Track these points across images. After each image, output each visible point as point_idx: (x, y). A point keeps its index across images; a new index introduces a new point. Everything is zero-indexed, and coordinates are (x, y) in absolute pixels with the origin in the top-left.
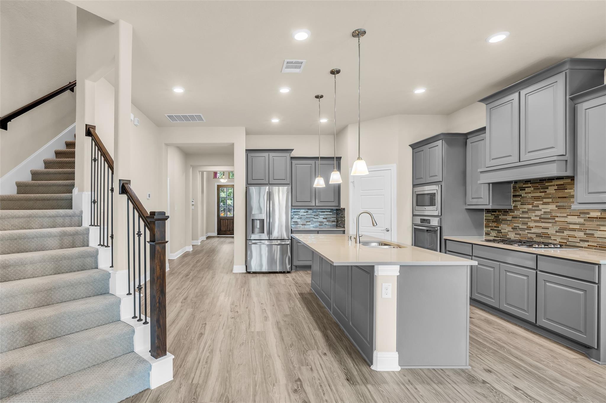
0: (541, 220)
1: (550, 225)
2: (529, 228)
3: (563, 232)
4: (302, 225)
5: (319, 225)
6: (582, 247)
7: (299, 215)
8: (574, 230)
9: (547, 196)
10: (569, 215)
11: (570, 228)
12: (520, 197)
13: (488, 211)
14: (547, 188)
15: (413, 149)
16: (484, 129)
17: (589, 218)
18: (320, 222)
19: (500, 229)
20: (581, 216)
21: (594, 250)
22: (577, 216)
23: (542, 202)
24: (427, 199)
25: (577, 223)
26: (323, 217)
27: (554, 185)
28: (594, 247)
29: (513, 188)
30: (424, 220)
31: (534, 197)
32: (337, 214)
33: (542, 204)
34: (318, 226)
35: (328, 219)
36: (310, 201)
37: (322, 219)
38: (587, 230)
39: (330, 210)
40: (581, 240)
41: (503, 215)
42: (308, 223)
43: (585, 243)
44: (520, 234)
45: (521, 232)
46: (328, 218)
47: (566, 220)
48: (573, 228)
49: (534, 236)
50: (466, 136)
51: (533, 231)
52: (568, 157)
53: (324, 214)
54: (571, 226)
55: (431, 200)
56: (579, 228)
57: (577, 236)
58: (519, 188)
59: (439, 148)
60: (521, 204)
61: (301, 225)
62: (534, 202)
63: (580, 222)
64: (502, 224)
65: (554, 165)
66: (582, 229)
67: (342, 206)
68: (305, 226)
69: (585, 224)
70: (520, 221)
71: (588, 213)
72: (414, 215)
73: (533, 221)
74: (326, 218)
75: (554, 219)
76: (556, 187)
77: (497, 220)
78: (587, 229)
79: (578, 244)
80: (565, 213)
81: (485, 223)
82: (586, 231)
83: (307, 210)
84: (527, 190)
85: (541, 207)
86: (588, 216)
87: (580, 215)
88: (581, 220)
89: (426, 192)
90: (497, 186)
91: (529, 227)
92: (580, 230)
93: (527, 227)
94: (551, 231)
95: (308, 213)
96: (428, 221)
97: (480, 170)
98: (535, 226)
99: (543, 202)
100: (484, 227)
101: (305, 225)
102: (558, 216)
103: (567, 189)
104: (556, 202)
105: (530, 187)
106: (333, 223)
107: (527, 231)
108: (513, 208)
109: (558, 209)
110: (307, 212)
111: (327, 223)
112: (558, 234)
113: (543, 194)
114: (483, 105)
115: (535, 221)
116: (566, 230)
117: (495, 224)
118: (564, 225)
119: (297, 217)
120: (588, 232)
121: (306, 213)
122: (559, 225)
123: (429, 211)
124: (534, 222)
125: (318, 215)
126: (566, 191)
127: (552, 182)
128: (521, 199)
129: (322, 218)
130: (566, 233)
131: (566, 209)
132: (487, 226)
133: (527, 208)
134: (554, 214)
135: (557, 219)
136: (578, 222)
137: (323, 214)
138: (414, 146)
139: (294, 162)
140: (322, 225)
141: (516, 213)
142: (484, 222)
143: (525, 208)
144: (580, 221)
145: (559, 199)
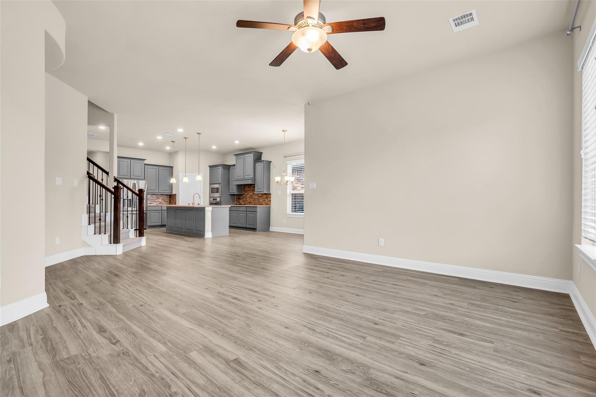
1: (251, 199)
8: (256, 200)
13: (237, 195)
15: (210, 168)
16: (235, 165)
18: (160, 202)
24: (215, 190)
26: (162, 199)
30: (214, 199)
32: (170, 197)
45: (245, 202)
50: (229, 166)
52: (254, 179)
54: (256, 199)
55: (217, 190)
59: (220, 170)
65: (250, 181)
67: (174, 193)
72: (210, 197)
77: (239, 199)
84: (247, 188)
85: (250, 193)
88: (257, 197)
89: (215, 187)
90: (239, 186)
96: (216, 199)
97: (233, 180)
106: (168, 202)
113: (250, 189)
114: (234, 156)
115: (249, 198)
117: (238, 200)
123: (217, 195)
130: (255, 201)
132: (236, 201)
134: (252, 196)
138: (210, 167)
139: (146, 166)
141: (244, 196)
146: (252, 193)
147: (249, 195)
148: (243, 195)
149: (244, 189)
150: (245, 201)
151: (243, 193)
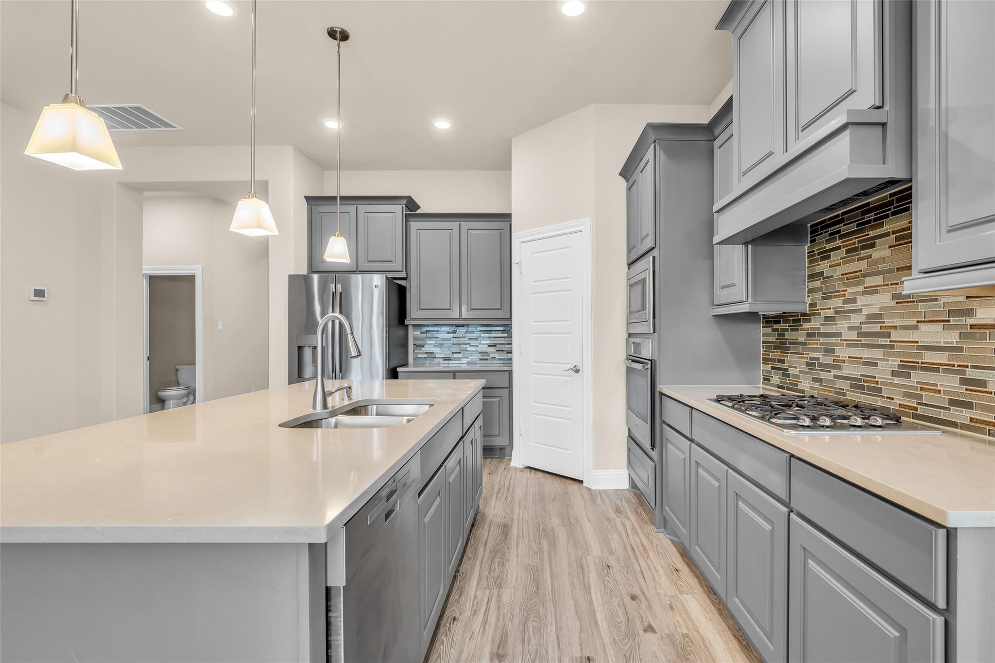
0: (861, 341)
1: (878, 354)
2: (837, 365)
3: (909, 376)
4: (445, 359)
5: (480, 359)
6: (954, 424)
7: (438, 338)
8: (933, 368)
9: (873, 269)
10: (921, 322)
11: (924, 363)
12: (821, 278)
14: (873, 246)
19: (785, 366)
20: (952, 323)
21: (987, 437)
22: (942, 324)
23: (861, 288)
25: (942, 345)
27: (887, 234)
28: (988, 428)
29: (809, 257)
31: (846, 274)
33: (864, 293)
34: (477, 362)
35: (498, 347)
36: (448, 307)
37: (487, 346)
38: (967, 369)
39: (502, 328)
40: (952, 402)
41: (792, 330)
42: (456, 356)
43: (962, 412)
44: (820, 380)
45: (823, 375)
46: (499, 344)
48: (931, 364)
49: (845, 385)
51: (845, 372)
53: (490, 335)
54: (930, 357)
56: (947, 362)
57: (942, 389)
58: (819, 254)
60: (824, 298)
61: (442, 359)
62: (846, 290)
63: (948, 343)
64: (791, 353)
66: (954, 366)
68: (450, 362)
69: (960, 349)
70: (822, 344)
71: (970, 313)
73: (845, 342)
74: (494, 345)
75: (889, 335)
77: (782, 345)
78: (967, 367)
79: (943, 415)
80: (914, 314)
81: (762, 352)
82: (964, 373)
83: (453, 328)
84: (835, 257)
85: (861, 301)
87: (948, 321)
91: (838, 361)
92: (949, 369)
93: (834, 361)
94: (883, 372)
95: (455, 335)
98: (849, 357)
99: (865, 288)
100: (762, 362)
101: (448, 359)
102: (895, 327)
104: (891, 284)
105: (839, 248)
107: (834, 372)
108: (808, 310)
109: (897, 303)
110: (454, 332)
111: (497, 356)
112: (896, 380)
113: (863, 265)
115: (851, 344)
116: (915, 368)
117: (778, 354)
119: (434, 342)
120: (970, 374)
121: (452, 335)
122: (899, 354)
124: (848, 345)
125: (478, 337)
127: (882, 225)
128: (822, 283)
129: (484, 344)
130: (917, 377)
131: (914, 302)
132: (766, 360)
133: (834, 308)
134: (888, 322)
135: (895, 336)
136: (945, 343)
137: (487, 335)
140: (487, 359)
141: (815, 323)
142: (762, 349)
143: (830, 308)
144: (950, 340)
146: (884, 299)
147: (856, 319)
148: (806, 317)
149: (818, 269)
150: (826, 367)
151: (808, 301)
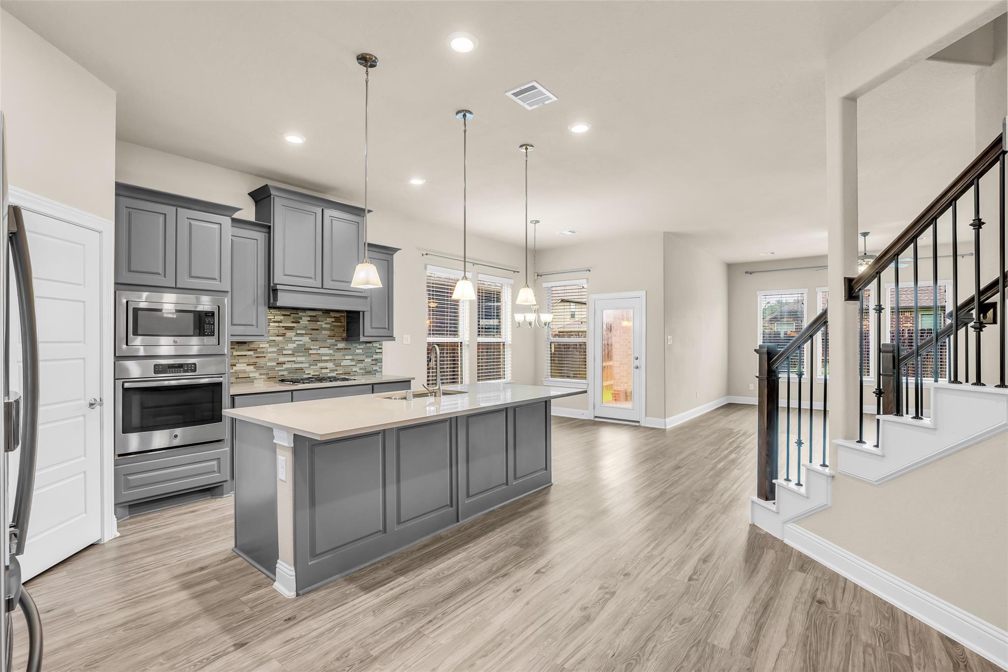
17: (337, 349)
47: (319, 352)
76: (309, 319)
86: (336, 347)
103: (319, 321)
118: (317, 358)
126: (318, 323)
145: (312, 331)
